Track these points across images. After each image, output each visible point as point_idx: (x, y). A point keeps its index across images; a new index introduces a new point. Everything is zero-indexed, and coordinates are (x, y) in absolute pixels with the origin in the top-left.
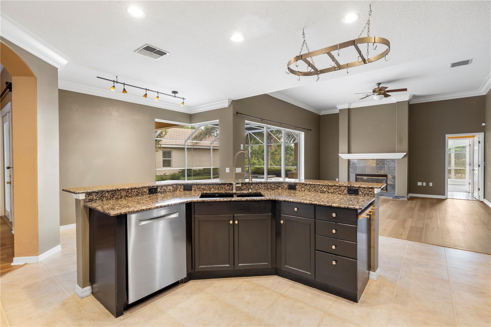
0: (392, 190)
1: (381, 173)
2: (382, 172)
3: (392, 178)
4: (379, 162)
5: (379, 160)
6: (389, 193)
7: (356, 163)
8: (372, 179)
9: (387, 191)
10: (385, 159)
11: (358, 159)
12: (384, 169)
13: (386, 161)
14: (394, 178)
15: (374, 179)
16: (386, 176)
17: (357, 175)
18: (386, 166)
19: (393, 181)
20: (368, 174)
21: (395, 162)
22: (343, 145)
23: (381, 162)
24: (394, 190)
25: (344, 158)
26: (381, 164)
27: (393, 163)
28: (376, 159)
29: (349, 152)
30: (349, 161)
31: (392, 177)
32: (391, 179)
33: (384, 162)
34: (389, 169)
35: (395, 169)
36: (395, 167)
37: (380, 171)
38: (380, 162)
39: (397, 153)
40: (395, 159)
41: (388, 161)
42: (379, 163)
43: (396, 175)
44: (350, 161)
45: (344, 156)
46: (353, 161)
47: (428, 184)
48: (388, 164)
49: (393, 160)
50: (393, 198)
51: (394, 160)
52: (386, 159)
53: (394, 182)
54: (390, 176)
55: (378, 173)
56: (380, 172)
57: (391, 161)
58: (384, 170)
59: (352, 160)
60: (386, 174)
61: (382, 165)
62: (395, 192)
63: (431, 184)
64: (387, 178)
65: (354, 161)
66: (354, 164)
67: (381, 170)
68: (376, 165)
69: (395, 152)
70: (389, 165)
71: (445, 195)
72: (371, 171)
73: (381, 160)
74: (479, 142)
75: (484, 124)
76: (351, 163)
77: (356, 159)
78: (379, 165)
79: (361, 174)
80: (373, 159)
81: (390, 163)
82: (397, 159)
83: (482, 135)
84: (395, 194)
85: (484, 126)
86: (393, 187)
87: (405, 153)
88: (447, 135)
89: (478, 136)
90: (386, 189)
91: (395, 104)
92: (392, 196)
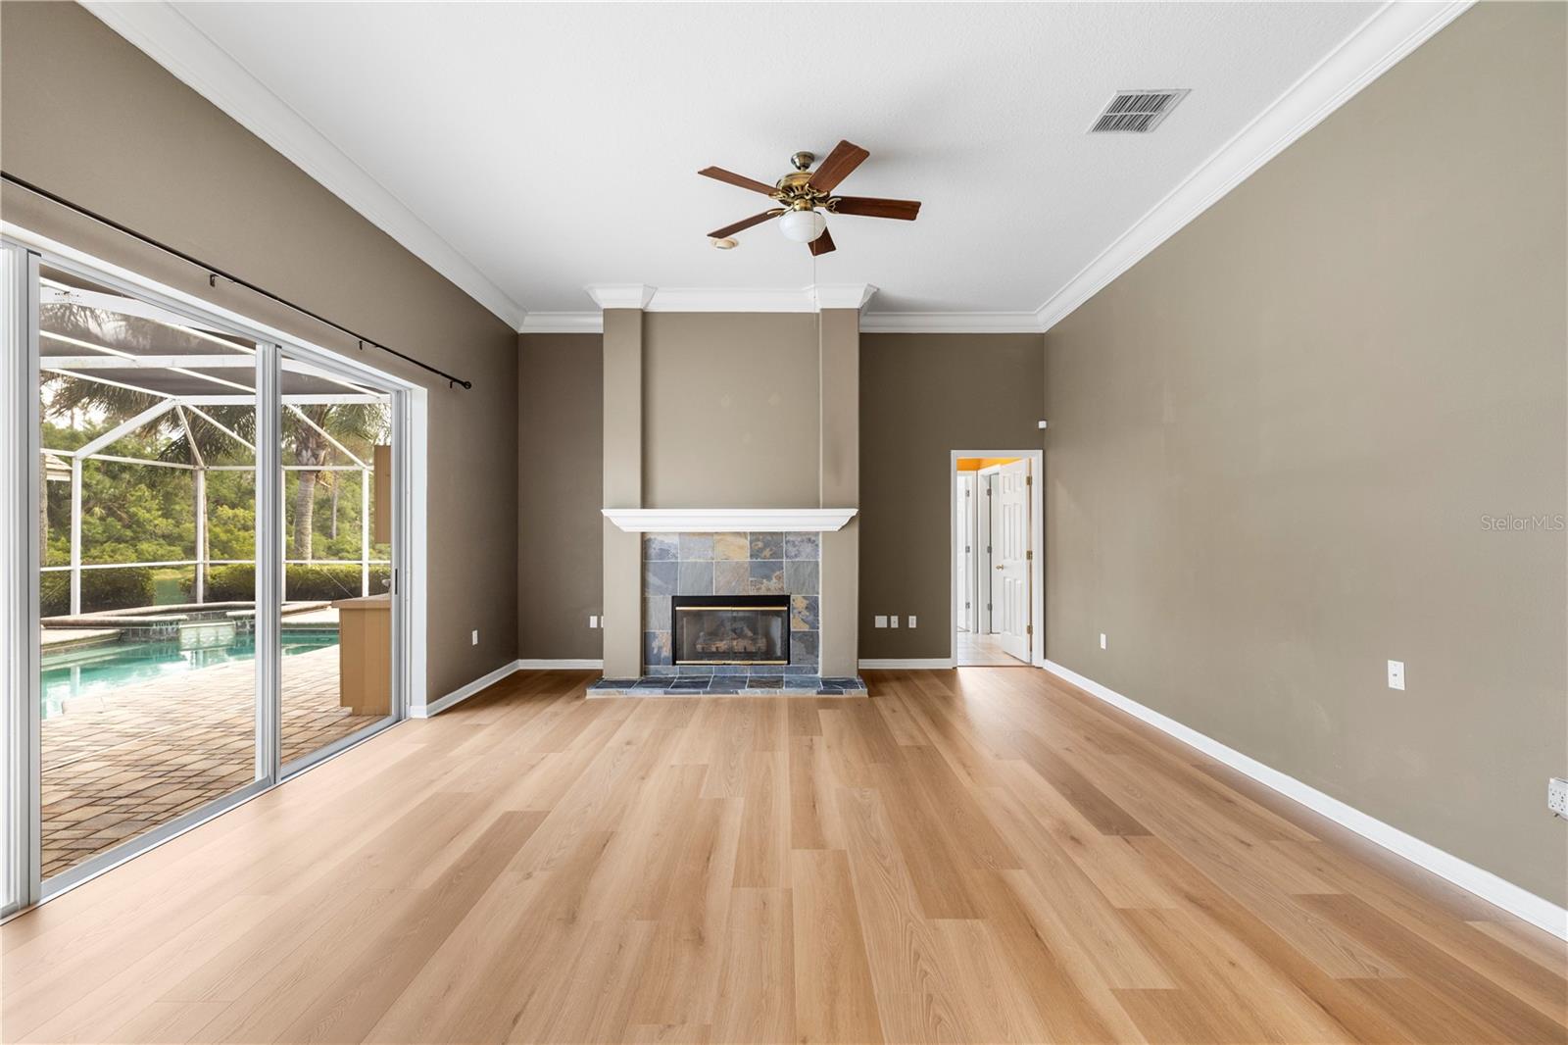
0: (808, 656)
1: (769, 590)
2: (770, 587)
3: (807, 608)
4: (760, 544)
5: (761, 537)
6: (799, 670)
7: (673, 551)
8: (735, 614)
9: (789, 663)
10: (782, 533)
11: (681, 534)
12: (778, 573)
13: (787, 542)
14: (813, 607)
15: (741, 614)
16: (784, 600)
17: (677, 601)
18: (784, 560)
19: (811, 618)
20: (720, 594)
21: (817, 545)
22: (619, 469)
23: (767, 546)
24: (812, 653)
25: (625, 529)
26: (767, 553)
27: (808, 548)
28: (751, 533)
29: (645, 502)
30: (645, 541)
31: (806, 602)
32: (804, 612)
33: (778, 545)
34: (796, 570)
35: (818, 572)
36: (817, 564)
37: (765, 581)
38: (766, 545)
39: (823, 508)
40: (817, 534)
41: (793, 542)
42: (761, 550)
43: (820, 597)
44: (649, 540)
45: (624, 520)
46: (662, 542)
47: (904, 622)
48: (793, 551)
49: (810, 538)
51: (813, 538)
52: (788, 533)
53: (814, 625)
54: (798, 602)
55: (759, 589)
56: (764, 587)
57: (803, 541)
58: (779, 578)
59: (660, 538)
60: (785, 594)
61: (772, 556)
62: (817, 663)
63: (913, 621)
64: (789, 608)
65: (667, 540)
66: (664, 552)
67: (769, 578)
68: (751, 556)
69: (815, 505)
70: (796, 556)
71: (949, 657)
72: (734, 584)
73: (769, 538)
74: (1029, 481)
75: (1042, 425)
76: (653, 551)
77: (674, 533)
78: (763, 555)
79: (696, 595)
80: (738, 534)
81: (801, 549)
82: (824, 532)
83: (1037, 456)
84: (816, 672)
85: (1043, 429)
86: (811, 641)
87: (854, 511)
88: (953, 453)
89: (1022, 462)
90: (786, 653)
91: (814, 319)
92: (810, 684)
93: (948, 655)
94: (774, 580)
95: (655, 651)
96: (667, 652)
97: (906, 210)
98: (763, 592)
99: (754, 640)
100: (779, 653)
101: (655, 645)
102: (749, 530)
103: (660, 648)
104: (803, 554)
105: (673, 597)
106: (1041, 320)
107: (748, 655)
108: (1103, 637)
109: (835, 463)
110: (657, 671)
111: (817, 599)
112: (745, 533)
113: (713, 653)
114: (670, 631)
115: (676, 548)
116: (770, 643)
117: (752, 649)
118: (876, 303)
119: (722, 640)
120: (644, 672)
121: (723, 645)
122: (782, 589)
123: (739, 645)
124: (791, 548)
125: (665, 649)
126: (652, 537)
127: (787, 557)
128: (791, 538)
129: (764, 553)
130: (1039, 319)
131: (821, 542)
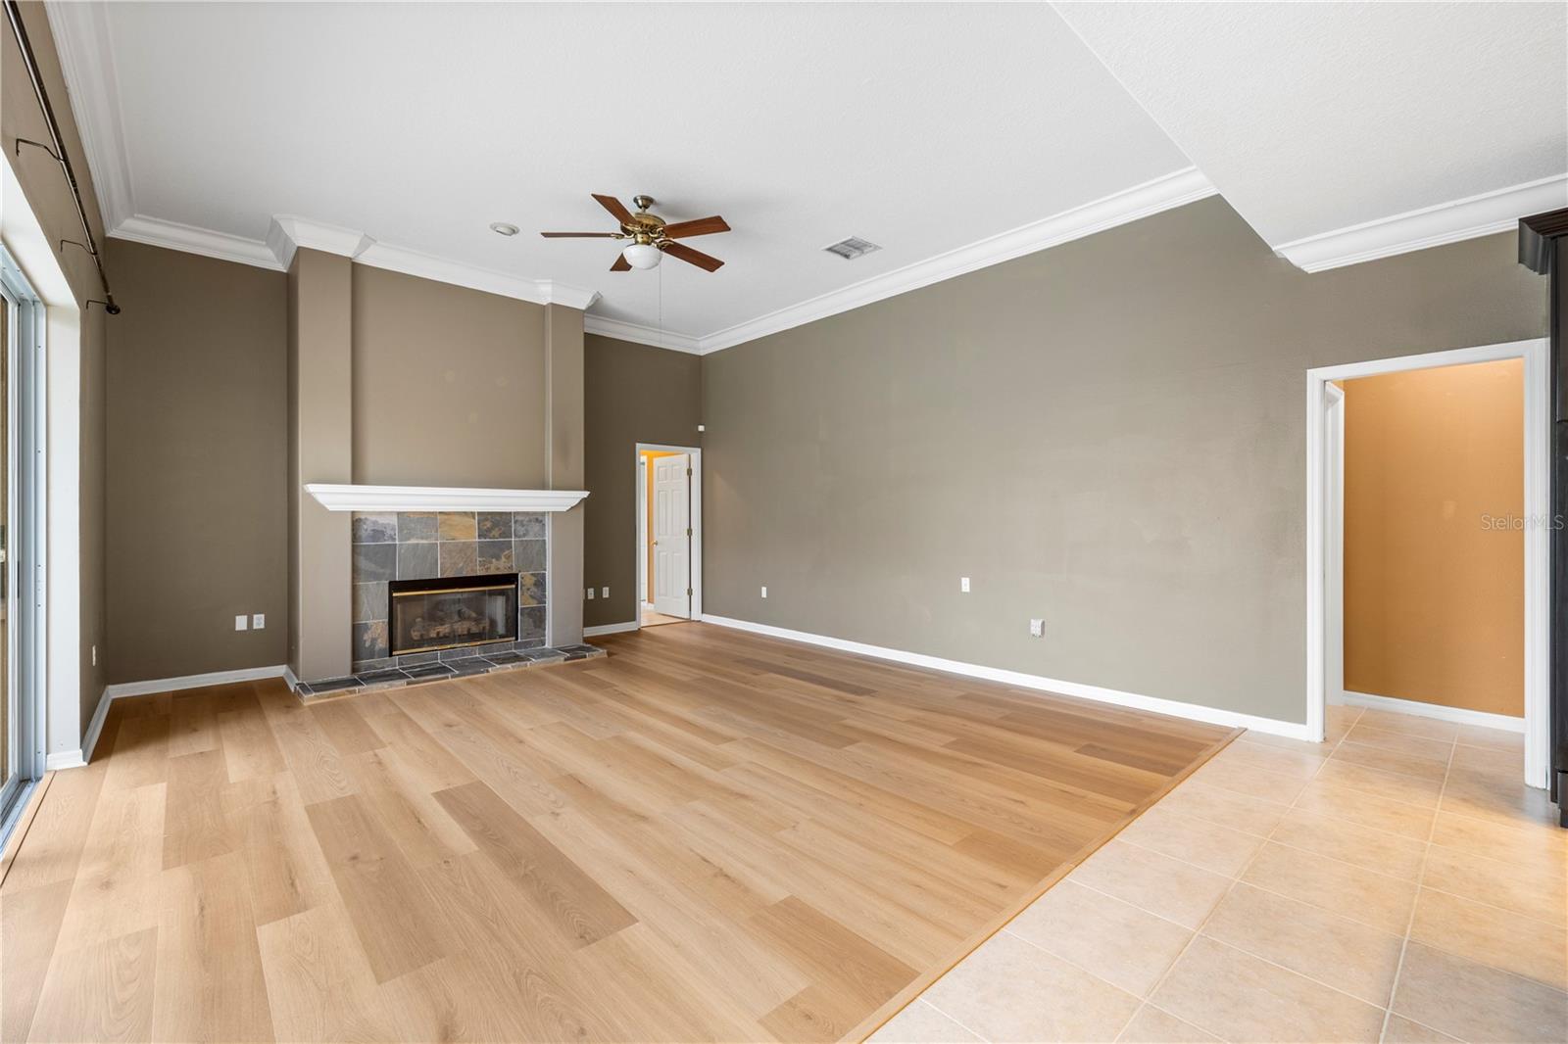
0: (537, 630)
1: (498, 569)
2: (499, 567)
3: (535, 584)
4: (489, 524)
5: (489, 517)
6: (526, 645)
7: (389, 532)
8: (459, 596)
9: (517, 639)
10: (510, 513)
11: (399, 513)
12: (507, 552)
13: (516, 522)
14: (540, 583)
15: (465, 596)
16: (512, 578)
17: (395, 586)
18: (513, 540)
19: (539, 593)
20: (445, 576)
21: (545, 525)
23: (495, 523)
24: (540, 627)
25: (331, 508)
26: (495, 532)
27: (536, 527)
28: (479, 513)
29: (357, 477)
30: (356, 521)
31: (534, 579)
32: (534, 589)
33: (507, 524)
34: (524, 549)
35: (545, 550)
36: (545, 542)
37: (494, 560)
38: (495, 525)
39: (553, 489)
40: (543, 514)
41: (522, 521)
42: (489, 530)
43: (547, 573)
44: (360, 519)
45: (331, 497)
46: (375, 523)
47: (598, 593)
48: (521, 530)
49: (538, 518)
50: (566, 660)
51: (540, 518)
52: (517, 513)
53: (542, 599)
54: (526, 578)
55: (488, 569)
56: (493, 567)
57: (530, 521)
58: (508, 557)
59: (374, 518)
60: (514, 571)
61: (500, 536)
62: (544, 636)
63: (606, 592)
64: (516, 586)
65: (382, 520)
66: (378, 534)
67: (498, 558)
68: (480, 536)
69: (543, 486)
70: (524, 535)
71: (636, 620)
72: (461, 565)
73: (498, 518)
74: (689, 472)
75: (701, 428)
76: (365, 530)
77: (391, 513)
78: (491, 535)
79: (417, 578)
80: (466, 513)
81: (529, 528)
82: (553, 512)
83: (696, 454)
84: (544, 645)
85: (701, 432)
86: (538, 616)
87: (585, 494)
88: (638, 445)
89: (685, 456)
90: (512, 629)
91: (540, 310)
92: (552, 653)
93: (634, 619)
94: (503, 559)
95: (367, 644)
96: (382, 643)
97: (710, 264)
98: (492, 572)
99: (477, 621)
100: (501, 629)
101: (367, 637)
102: (477, 510)
103: (374, 640)
104: (531, 533)
105: (390, 583)
106: (705, 346)
107: (471, 637)
108: (764, 589)
109: (562, 449)
110: (370, 667)
111: (544, 575)
112: (473, 513)
113: (432, 639)
114: (387, 620)
115: (393, 529)
116: (493, 623)
117: (475, 630)
118: (596, 309)
119: (442, 625)
120: (354, 670)
121: (444, 629)
122: (511, 567)
123: (462, 627)
124: (519, 528)
125: (379, 640)
126: (363, 517)
127: (516, 536)
128: (519, 518)
129: (493, 533)
130: (701, 344)
131: (548, 522)
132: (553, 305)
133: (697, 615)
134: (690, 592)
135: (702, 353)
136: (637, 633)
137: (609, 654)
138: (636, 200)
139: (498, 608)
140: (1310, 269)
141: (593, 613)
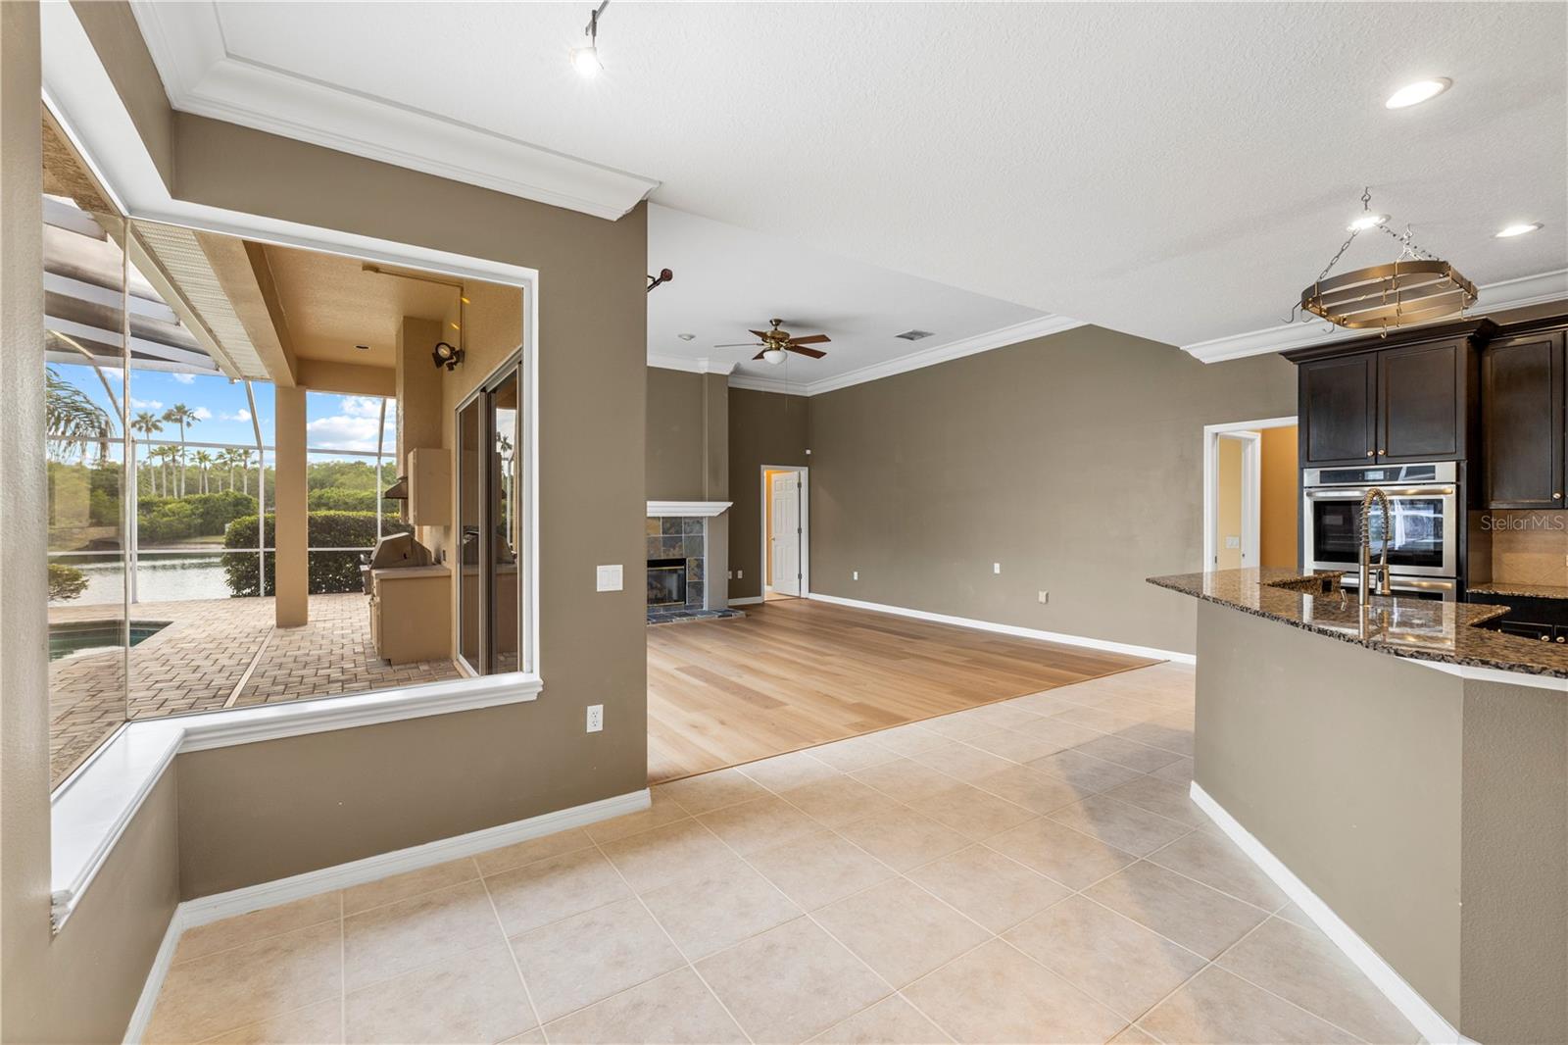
0: (697, 597)
1: (674, 555)
2: (674, 554)
3: (697, 566)
4: (668, 525)
5: (669, 520)
6: (691, 607)
9: (685, 602)
10: (681, 517)
12: (679, 544)
13: (685, 523)
14: (700, 566)
15: (654, 573)
16: (682, 562)
18: (683, 535)
19: (699, 572)
21: (703, 525)
24: (700, 595)
26: (673, 530)
27: (697, 527)
28: (664, 518)
31: (696, 563)
32: (696, 569)
33: (679, 525)
34: (689, 543)
35: (703, 543)
36: (703, 537)
37: (671, 549)
38: (672, 525)
39: (709, 501)
40: (702, 518)
41: (688, 523)
42: (669, 529)
43: (705, 559)
47: (735, 575)
48: (688, 529)
49: (698, 520)
51: (700, 521)
52: (685, 518)
53: (701, 577)
54: (690, 561)
55: (668, 555)
56: (671, 553)
57: (694, 523)
58: (681, 547)
60: (684, 557)
61: (675, 533)
62: (703, 601)
63: (740, 574)
64: (684, 567)
67: (674, 549)
68: (663, 533)
69: (702, 499)
70: (691, 532)
72: (652, 552)
73: (674, 521)
74: (799, 485)
75: (808, 452)
80: (655, 518)
81: (693, 528)
82: (710, 517)
83: (804, 471)
84: (703, 606)
85: (808, 455)
86: (698, 588)
87: (730, 504)
88: (763, 466)
89: (796, 473)
90: (682, 597)
91: (699, 377)
92: (708, 613)
93: (760, 595)
94: (677, 549)
98: (671, 557)
99: (661, 590)
100: (675, 596)
102: (661, 515)
104: (694, 531)
106: (811, 390)
107: (657, 600)
108: (856, 574)
109: (714, 473)
111: (702, 560)
112: (659, 518)
116: (670, 592)
117: (659, 596)
118: (738, 371)
122: (682, 554)
124: (687, 527)
127: (685, 532)
128: (687, 521)
129: (671, 531)
130: (808, 389)
131: (705, 524)
132: (709, 374)
133: (805, 593)
134: (800, 576)
135: (809, 395)
136: (763, 604)
137: (747, 615)
138: (771, 322)
139: (672, 583)
140: (1206, 361)
141: (735, 589)
